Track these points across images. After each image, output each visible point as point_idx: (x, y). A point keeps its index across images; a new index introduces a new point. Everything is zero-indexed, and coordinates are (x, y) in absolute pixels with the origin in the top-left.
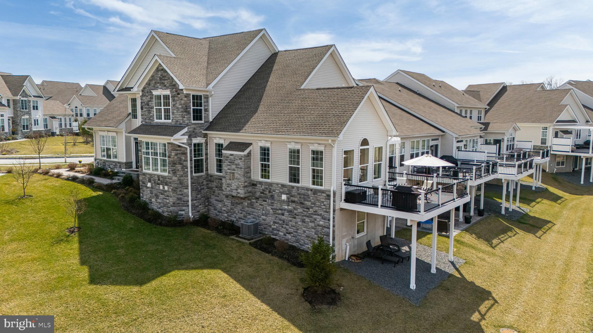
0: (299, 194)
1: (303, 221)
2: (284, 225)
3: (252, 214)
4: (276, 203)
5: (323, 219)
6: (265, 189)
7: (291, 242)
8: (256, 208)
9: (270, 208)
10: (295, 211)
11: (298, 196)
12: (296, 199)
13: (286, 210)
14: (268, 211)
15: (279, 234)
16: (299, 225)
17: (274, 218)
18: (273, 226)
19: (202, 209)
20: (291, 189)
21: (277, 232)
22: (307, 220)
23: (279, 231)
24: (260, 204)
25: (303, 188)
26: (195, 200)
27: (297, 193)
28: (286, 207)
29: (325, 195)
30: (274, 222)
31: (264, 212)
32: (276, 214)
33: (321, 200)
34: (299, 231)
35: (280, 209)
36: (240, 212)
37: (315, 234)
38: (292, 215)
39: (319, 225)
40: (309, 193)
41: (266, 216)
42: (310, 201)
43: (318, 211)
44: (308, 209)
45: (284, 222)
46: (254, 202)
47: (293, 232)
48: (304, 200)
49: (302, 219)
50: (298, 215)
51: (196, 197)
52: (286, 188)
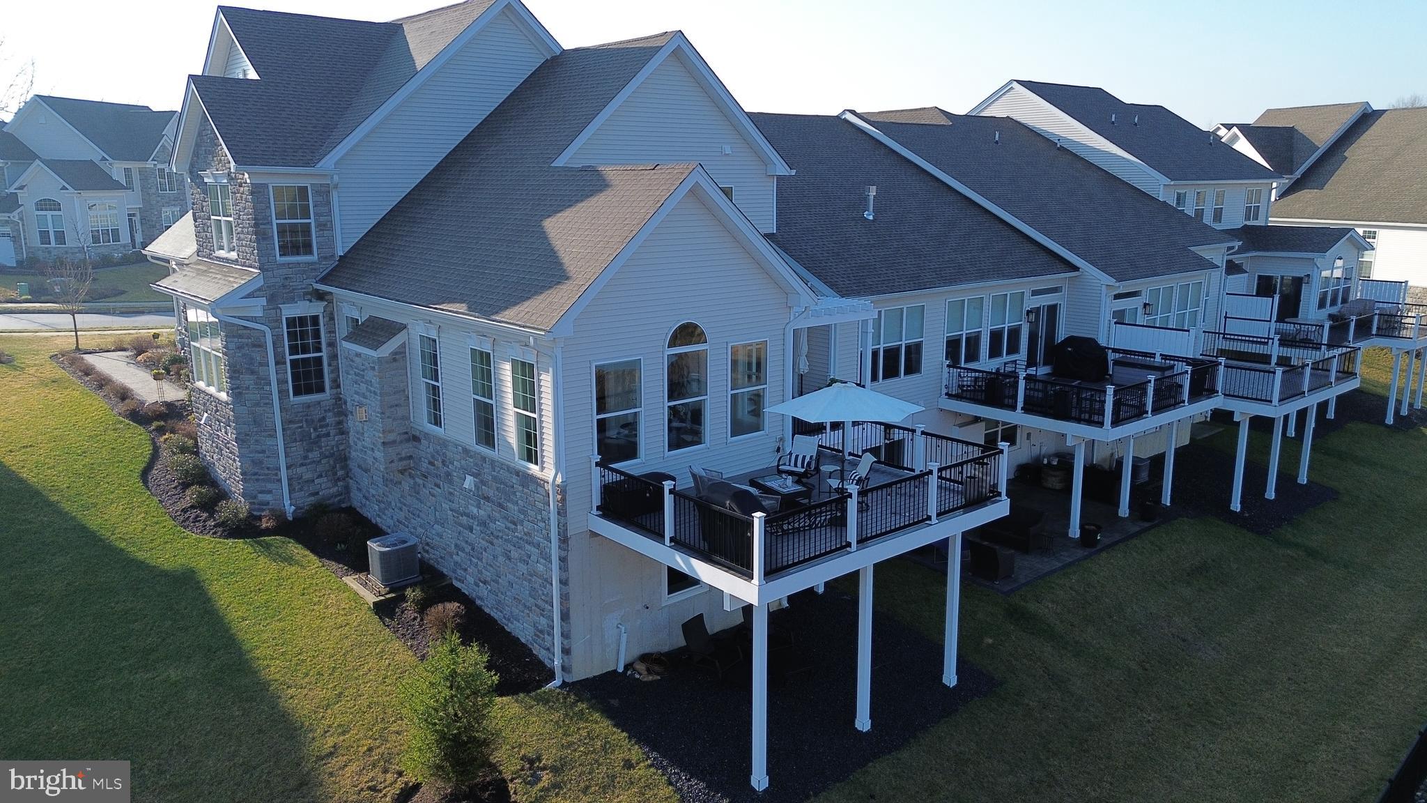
0: (495, 479)
1: (506, 554)
2: (473, 556)
3: (419, 516)
4: (456, 496)
6: (436, 455)
7: (488, 607)
8: (425, 501)
9: (448, 507)
10: (491, 524)
11: (495, 484)
12: (491, 493)
13: (475, 517)
14: (445, 514)
15: (466, 578)
16: (500, 563)
17: (455, 534)
18: (454, 556)
19: (326, 489)
20: (479, 463)
21: (464, 573)
22: (513, 553)
23: (465, 569)
24: (430, 493)
25: (502, 465)
26: (302, 465)
27: (492, 475)
28: (475, 510)
29: (543, 491)
30: (457, 546)
31: (438, 514)
32: (459, 524)
34: (500, 580)
35: (465, 514)
36: (398, 505)
38: (486, 533)
39: (536, 573)
40: (514, 480)
41: (442, 527)
42: (517, 503)
43: (533, 535)
44: (514, 523)
45: (473, 549)
46: (419, 485)
47: (490, 579)
48: (505, 499)
49: (504, 549)
51: (306, 457)
52: (471, 457)
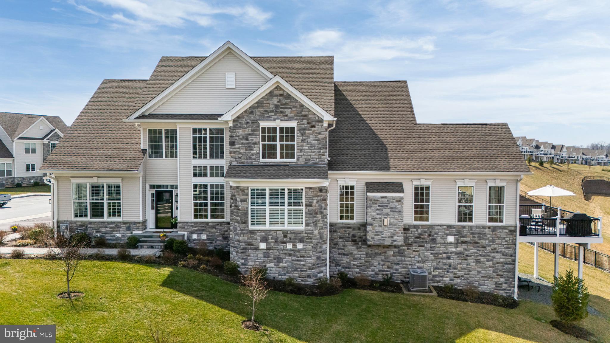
0: (473, 233)
1: (478, 261)
2: (450, 269)
3: (401, 264)
4: (438, 247)
5: (503, 256)
6: (423, 233)
7: (461, 286)
8: (408, 256)
9: (430, 253)
10: (466, 252)
11: (472, 235)
12: (468, 239)
13: (453, 253)
14: (427, 257)
15: (443, 280)
16: (472, 266)
17: (435, 264)
18: (433, 273)
20: (461, 230)
21: (441, 278)
22: (482, 259)
23: (442, 277)
24: (414, 251)
25: (477, 227)
27: (470, 232)
28: (454, 250)
29: (507, 231)
30: (436, 268)
31: (420, 259)
32: (439, 259)
33: (502, 236)
34: (471, 273)
35: (445, 253)
36: (382, 263)
37: (494, 272)
38: (461, 257)
39: (498, 263)
40: (487, 231)
41: (423, 263)
42: (488, 239)
43: (498, 249)
44: (485, 247)
45: (450, 266)
46: (404, 250)
47: (463, 275)
48: (479, 240)
49: (476, 259)
50: (470, 256)
52: (454, 228)
